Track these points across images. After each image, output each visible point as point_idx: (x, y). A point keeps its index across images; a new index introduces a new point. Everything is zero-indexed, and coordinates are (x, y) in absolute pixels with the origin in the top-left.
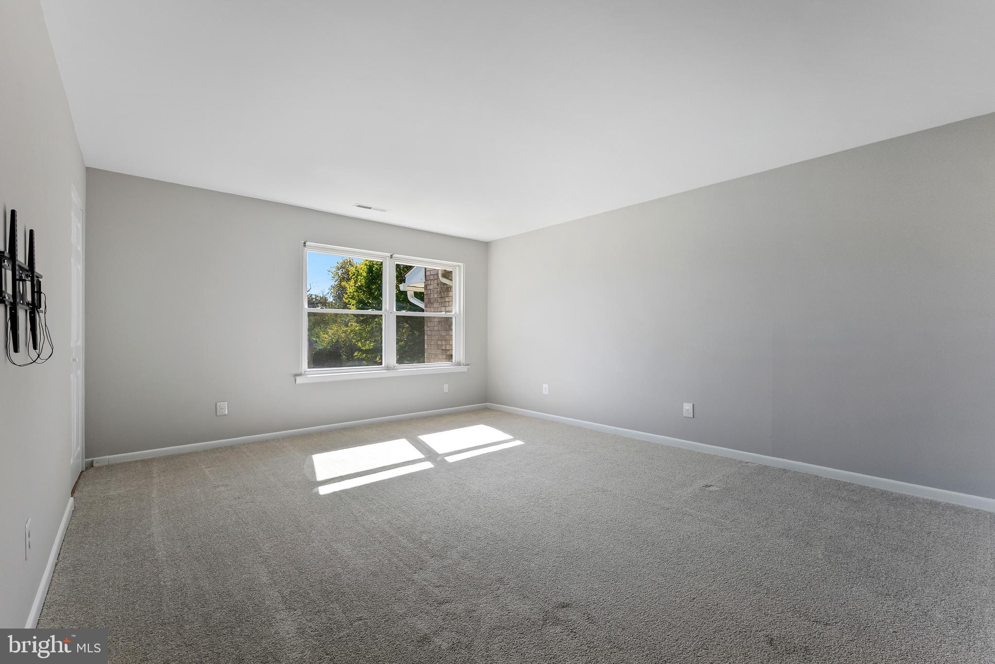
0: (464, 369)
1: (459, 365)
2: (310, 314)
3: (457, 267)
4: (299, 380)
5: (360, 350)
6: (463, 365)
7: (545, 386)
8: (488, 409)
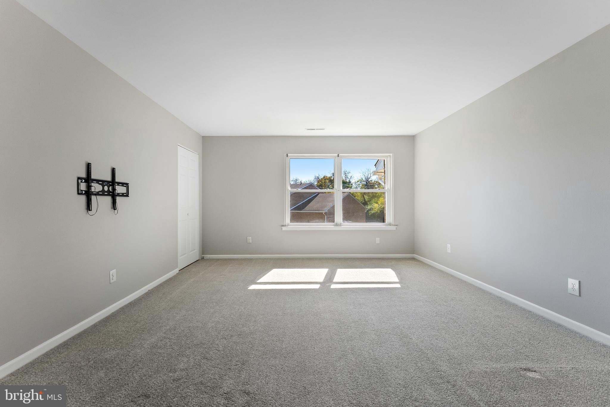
0: (393, 228)
1: (390, 225)
2: (291, 193)
3: (389, 157)
4: (284, 228)
6: (393, 225)
7: (449, 246)
8: (414, 259)
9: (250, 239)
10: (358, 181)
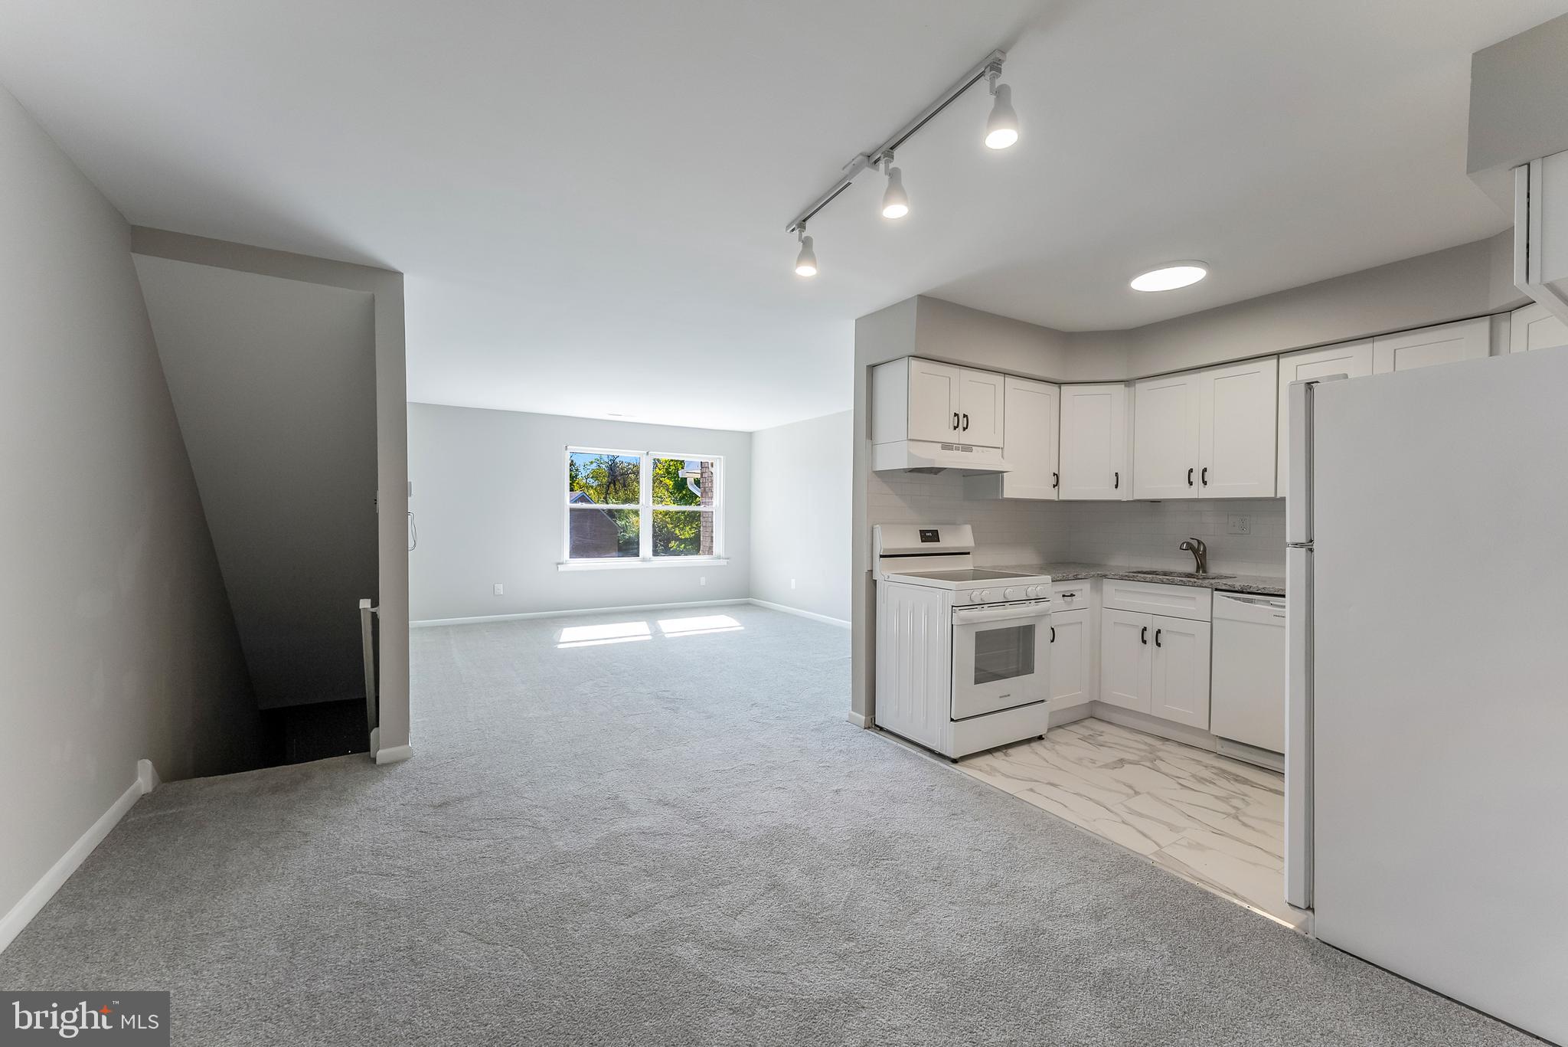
0: (724, 562)
1: (718, 559)
2: (572, 510)
3: (717, 460)
4: (561, 568)
5: (677, 539)
6: (723, 558)
8: (748, 604)
9: (500, 588)
10: (592, 463)
